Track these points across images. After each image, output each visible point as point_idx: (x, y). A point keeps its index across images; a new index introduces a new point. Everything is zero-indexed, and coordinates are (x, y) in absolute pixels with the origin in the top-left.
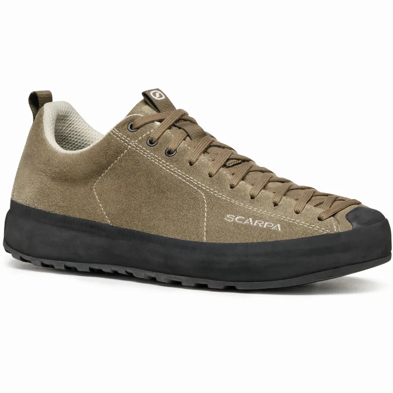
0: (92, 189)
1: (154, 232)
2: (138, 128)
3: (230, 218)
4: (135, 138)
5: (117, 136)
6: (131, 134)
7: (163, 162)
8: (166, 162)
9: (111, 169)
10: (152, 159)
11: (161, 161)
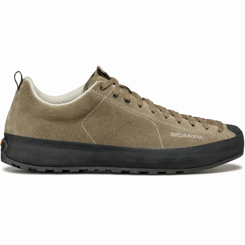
0: (81, 125)
1: (127, 146)
2: (105, 89)
3: (173, 135)
4: (105, 94)
5: (95, 94)
6: (102, 92)
7: (125, 107)
8: (127, 106)
9: (93, 113)
10: (118, 105)
11: (124, 106)
